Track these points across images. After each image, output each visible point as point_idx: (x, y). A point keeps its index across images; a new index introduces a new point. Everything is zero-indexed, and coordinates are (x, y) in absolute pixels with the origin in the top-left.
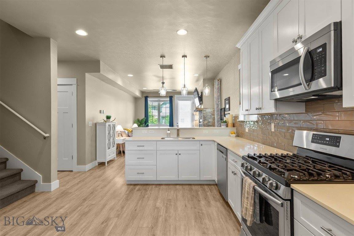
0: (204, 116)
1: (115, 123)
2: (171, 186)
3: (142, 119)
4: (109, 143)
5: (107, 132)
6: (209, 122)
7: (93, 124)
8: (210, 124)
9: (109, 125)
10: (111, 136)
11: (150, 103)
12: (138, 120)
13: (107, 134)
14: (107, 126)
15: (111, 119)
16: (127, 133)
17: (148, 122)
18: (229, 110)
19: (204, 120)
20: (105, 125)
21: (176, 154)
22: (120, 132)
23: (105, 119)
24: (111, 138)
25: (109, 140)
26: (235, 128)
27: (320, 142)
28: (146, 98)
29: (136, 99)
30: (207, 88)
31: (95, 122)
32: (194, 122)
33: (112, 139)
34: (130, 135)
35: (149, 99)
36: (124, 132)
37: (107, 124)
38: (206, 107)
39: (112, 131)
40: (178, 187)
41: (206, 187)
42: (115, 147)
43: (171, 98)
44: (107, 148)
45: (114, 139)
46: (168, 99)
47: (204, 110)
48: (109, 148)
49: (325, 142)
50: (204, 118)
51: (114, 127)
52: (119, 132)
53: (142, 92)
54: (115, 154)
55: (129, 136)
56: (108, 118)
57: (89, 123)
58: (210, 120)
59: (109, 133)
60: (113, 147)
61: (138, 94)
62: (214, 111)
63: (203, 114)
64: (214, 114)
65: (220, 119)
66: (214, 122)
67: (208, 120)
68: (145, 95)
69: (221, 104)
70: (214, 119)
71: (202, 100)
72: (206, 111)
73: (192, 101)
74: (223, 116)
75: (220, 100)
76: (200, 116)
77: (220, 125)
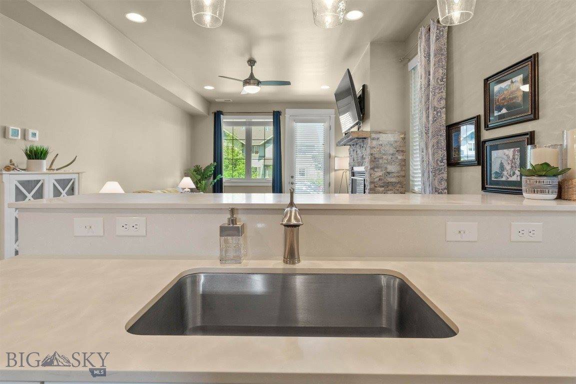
0: (372, 154)
3: (208, 167)
6: (389, 173)
8: (393, 180)
11: (225, 129)
12: (197, 170)
17: (221, 173)
19: (372, 169)
28: (217, 116)
29: (192, 118)
32: (333, 174)
35: (224, 119)
37: (12, 178)
43: (277, 116)
46: (270, 119)
47: (373, 136)
53: (208, 102)
56: (36, 154)
58: (391, 168)
62: (404, 139)
63: (368, 149)
64: (403, 148)
65: (445, 161)
66: (402, 173)
67: (386, 168)
68: (215, 110)
69: (448, 108)
70: (405, 164)
71: (364, 108)
72: (381, 139)
73: (327, 124)
74: (467, 150)
75: (444, 95)
76: (355, 156)
77: (444, 184)
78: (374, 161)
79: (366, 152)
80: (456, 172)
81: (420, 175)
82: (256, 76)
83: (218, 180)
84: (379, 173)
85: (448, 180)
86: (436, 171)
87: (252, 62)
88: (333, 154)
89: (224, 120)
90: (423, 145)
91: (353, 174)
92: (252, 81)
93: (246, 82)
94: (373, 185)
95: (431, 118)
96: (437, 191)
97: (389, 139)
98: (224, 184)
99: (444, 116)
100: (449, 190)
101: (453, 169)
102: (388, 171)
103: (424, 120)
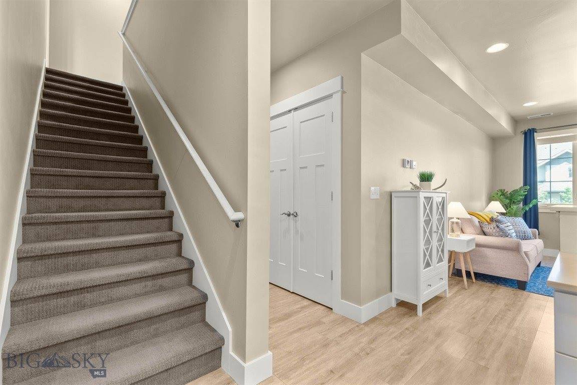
1: (444, 195)
3: (515, 191)
4: (427, 249)
5: (422, 219)
7: (381, 195)
9: (429, 199)
10: (434, 229)
12: (503, 193)
13: (422, 224)
14: (422, 200)
15: (434, 183)
16: (477, 224)
20: (416, 198)
22: (457, 220)
23: (417, 182)
24: (434, 235)
25: (428, 242)
28: (529, 137)
29: (495, 142)
31: (389, 189)
33: (435, 237)
34: (486, 230)
36: (470, 221)
37: (422, 195)
39: (435, 218)
42: (445, 263)
44: (422, 265)
45: (440, 240)
48: (428, 265)
51: (443, 205)
52: (455, 220)
53: (515, 121)
54: (445, 282)
55: (485, 234)
56: (426, 178)
57: (371, 190)
59: (428, 222)
60: (440, 260)
61: (505, 124)
68: (526, 128)
83: (530, 209)
89: (538, 138)
98: (540, 211)
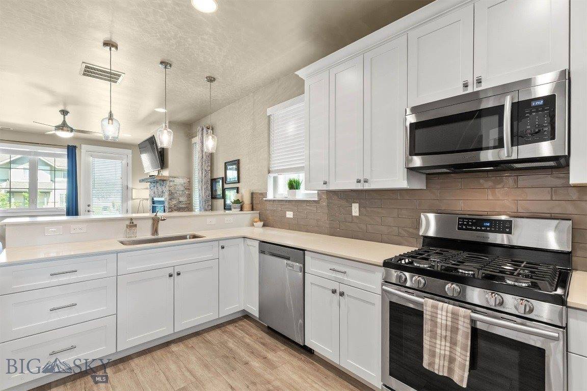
0: (169, 190)
2: (158, 354)
6: (180, 202)
8: (183, 206)
18: (239, 182)
19: (170, 199)
21: (171, 276)
26: (254, 212)
27: (474, 228)
30: (210, 137)
38: (173, 175)
40: (174, 348)
41: (230, 328)
43: (72, 151)
46: (64, 152)
47: (171, 179)
49: (483, 228)
50: (170, 195)
58: (181, 199)
62: (189, 182)
63: (167, 187)
64: (189, 187)
65: (210, 196)
66: (188, 202)
67: (179, 199)
69: (212, 171)
70: (190, 197)
71: (163, 160)
72: (176, 181)
73: (124, 162)
74: (219, 192)
75: (210, 164)
76: (156, 190)
77: (210, 207)
78: (171, 194)
79: (166, 189)
80: (215, 201)
81: (199, 203)
82: (69, 123)
84: (174, 202)
85: (212, 206)
86: (206, 201)
87: (64, 113)
88: (130, 186)
90: (200, 188)
91: (154, 202)
92: (65, 128)
93: (59, 128)
94: (170, 210)
95: (204, 175)
96: (206, 210)
97: (180, 181)
99: (210, 174)
100: (212, 209)
101: (213, 200)
102: (180, 200)
103: (200, 175)
